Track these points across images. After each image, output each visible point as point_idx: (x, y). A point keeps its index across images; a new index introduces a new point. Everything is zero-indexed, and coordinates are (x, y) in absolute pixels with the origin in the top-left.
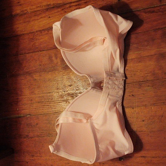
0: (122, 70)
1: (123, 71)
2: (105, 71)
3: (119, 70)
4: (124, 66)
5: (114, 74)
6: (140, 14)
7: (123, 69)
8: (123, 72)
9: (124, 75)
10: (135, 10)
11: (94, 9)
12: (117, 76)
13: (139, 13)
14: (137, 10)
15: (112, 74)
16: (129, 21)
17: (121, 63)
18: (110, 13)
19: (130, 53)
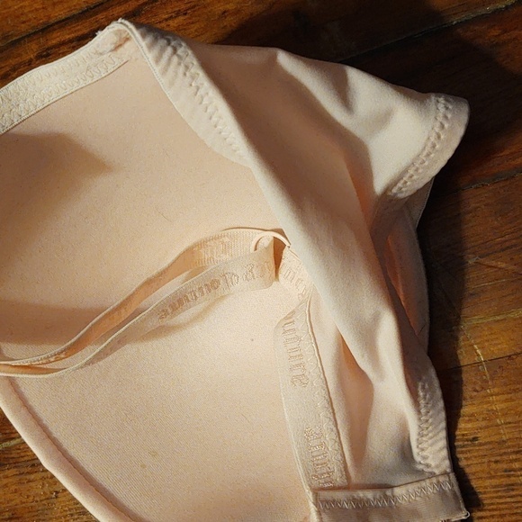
0: (432, 453)
1: (445, 453)
2: (316, 483)
3: (415, 450)
4: (443, 424)
5: (378, 493)
6: (505, 37)
7: (443, 443)
8: (447, 463)
9: (456, 488)
10: (464, 17)
11: (150, 47)
12: (403, 502)
13: (496, 32)
14: (481, 11)
15: (369, 495)
16: (441, 100)
17: (422, 402)
18: (285, 60)
19: (475, 321)
